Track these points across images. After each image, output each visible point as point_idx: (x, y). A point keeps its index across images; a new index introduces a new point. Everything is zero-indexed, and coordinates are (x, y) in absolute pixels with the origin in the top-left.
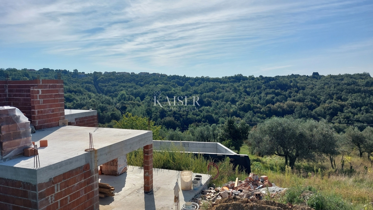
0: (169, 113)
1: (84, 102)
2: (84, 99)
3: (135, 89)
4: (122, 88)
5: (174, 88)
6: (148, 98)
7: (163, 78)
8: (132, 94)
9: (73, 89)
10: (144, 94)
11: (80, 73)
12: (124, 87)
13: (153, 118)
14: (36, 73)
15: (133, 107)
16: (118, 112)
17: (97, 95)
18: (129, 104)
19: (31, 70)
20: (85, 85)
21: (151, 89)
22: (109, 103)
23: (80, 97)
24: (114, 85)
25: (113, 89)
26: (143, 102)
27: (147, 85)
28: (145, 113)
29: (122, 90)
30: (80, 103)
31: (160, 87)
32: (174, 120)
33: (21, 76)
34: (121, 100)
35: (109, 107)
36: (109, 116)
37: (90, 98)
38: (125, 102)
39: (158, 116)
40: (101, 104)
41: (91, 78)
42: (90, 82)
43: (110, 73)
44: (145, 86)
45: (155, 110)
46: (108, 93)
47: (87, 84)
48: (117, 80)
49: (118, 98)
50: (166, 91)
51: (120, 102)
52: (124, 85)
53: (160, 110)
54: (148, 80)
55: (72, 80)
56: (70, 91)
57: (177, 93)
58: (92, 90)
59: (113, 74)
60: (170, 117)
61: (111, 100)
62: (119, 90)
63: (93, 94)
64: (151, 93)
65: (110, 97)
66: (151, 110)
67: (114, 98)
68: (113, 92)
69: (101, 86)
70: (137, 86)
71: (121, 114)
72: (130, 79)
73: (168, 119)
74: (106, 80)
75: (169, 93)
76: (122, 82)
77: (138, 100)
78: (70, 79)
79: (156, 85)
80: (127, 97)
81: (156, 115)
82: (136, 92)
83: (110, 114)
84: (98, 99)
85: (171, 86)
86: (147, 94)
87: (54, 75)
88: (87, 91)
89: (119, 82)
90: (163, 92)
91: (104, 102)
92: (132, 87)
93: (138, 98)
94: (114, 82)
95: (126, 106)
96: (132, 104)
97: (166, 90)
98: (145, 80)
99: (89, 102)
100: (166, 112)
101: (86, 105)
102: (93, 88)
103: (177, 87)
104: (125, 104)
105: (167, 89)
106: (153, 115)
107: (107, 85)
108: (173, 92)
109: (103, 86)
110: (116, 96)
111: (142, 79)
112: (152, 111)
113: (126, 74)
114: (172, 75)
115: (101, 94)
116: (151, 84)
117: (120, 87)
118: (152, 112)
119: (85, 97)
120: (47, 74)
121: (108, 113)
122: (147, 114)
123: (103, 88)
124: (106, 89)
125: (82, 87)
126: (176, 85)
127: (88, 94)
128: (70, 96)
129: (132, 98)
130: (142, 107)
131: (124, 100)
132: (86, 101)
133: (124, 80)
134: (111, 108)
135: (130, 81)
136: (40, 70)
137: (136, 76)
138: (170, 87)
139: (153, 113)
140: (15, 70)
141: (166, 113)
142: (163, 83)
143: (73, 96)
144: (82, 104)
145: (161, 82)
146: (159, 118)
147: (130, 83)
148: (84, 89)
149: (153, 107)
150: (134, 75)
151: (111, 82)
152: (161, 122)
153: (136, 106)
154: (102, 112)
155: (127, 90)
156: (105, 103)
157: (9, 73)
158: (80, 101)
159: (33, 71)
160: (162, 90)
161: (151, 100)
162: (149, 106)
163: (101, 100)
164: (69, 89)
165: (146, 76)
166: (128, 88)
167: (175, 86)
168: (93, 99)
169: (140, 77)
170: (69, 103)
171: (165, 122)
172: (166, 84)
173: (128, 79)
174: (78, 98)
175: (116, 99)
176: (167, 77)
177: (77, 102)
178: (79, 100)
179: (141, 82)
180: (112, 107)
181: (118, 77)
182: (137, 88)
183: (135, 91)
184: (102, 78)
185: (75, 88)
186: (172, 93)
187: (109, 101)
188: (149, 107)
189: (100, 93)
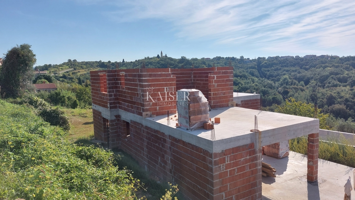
0: (339, 100)
1: (248, 86)
2: (248, 83)
3: (299, 74)
4: (285, 72)
5: (347, 72)
6: (313, 83)
7: (334, 60)
8: (296, 79)
9: (239, 74)
10: (309, 78)
11: (245, 59)
12: (287, 71)
13: (319, 104)
14: (211, 61)
15: (296, 91)
16: (279, 96)
17: (260, 79)
18: (291, 89)
19: (207, 59)
20: (249, 70)
21: (318, 73)
22: (271, 87)
23: (245, 81)
24: (277, 70)
25: (275, 73)
26: (307, 87)
27: (313, 69)
28: (309, 99)
29: (284, 74)
30: (245, 87)
31: (329, 70)
32: (345, 108)
33: (200, 64)
34: (283, 84)
35: (270, 91)
36: (270, 100)
37: (254, 82)
38: (288, 87)
39: (325, 103)
40: (263, 88)
41: (255, 63)
42: (254, 67)
43: (273, 58)
44: (310, 69)
45: (321, 96)
46: (270, 77)
47: (251, 69)
48: (280, 65)
49: (280, 82)
50: (336, 75)
51: (282, 86)
52: (287, 69)
53: (327, 96)
54: (315, 63)
55: (238, 65)
56: (236, 76)
57: (352, 77)
58: (256, 75)
59: (276, 59)
60: (341, 104)
61: (273, 84)
62: (281, 75)
63: (256, 78)
64: (317, 77)
65: (272, 81)
66: (316, 96)
67: (276, 82)
68: (275, 77)
69: (264, 71)
70: (301, 70)
71: (282, 98)
72: (294, 62)
73: (337, 106)
74: (269, 65)
75: (340, 77)
76: (285, 66)
77: (302, 84)
78: (237, 65)
79: (324, 69)
80: (290, 81)
81: (322, 101)
82: (300, 77)
83: (271, 98)
84: (261, 83)
85: (344, 69)
86: (312, 78)
87: (224, 62)
88: (251, 76)
89: (282, 66)
90: (333, 76)
91: (266, 86)
92: (296, 71)
93: (302, 82)
94: (278, 66)
95: (289, 90)
96: (295, 88)
97: (337, 74)
98: (311, 63)
99: (252, 86)
100: (335, 98)
101: (249, 89)
102: (256, 72)
103: (351, 70)
104: (287, 88)
105: (339, 72)
106: (318, 102)
107: (270, 70)
108: (346, 75)
109: (266, 71)
110: (278, 80)
111: (307, 63)
112: (318, 96)
113: (290, 58)
114: (346, 56)
115: (264, 78)
116: (318, 67)
117: (283, 71)
118: (317, 98)
119: (249, 81)
120: (219, 61)
121: (270, 97)
122: (311, 99)
123: (266, 72)
124: (268, 73)
125: (247, 72)
126: (351, 67)
127: (252, 79)
128: (236, 80)
129: (296, 82)
130: (306, 92)
131: (287, 85)
132: (249, 85)
133: (287, 64)
134: (273, 92)
135: (294, 65)
136: (214, 59)
137: (300, 60)
138: (341, 70)
139: (318, 99)
140: (196, 59)
141: (335, 100)
142: (333, 66)
143: (239, 80)
144: (246, 87)
145: (330, 65)
146: (325, 105)
147: (294, 67)
148: (248, 74)
149: (319, 92)
150: (299, 59)
151: (274, 67)
152: (329, 110)
153: (299, 91)
154: (264, 96)
155: (290, 74)
156: (267, 87)
157: (192, 62)
158: (245, 85)
159: (209, 60)
160: (331, 73)
161: (316, 85)
162: (314, 91)
163: (264, 84)
164: (236, 74)
165: (312, 59)
166: (291, 72)
167: (349, 69)
168: (256, 83)
169: (305, 60)
170: (236, 87)
171: (333, 109)
172: (337, 67)
173: (292, 63)
174: (242, 82)
175: (278, 83)
176: (338, 59)
177: (242, 86)
178: (243, 83)
179: (306, 65)
180: (274, 91)
181: (281, 61)
182: (301, 71)
183: (298, 75)
184: (266, 63)
185: (241, 73)
186: (344, 77)
187: (271, 85)
188: (314, 93)
189: (262, 78)
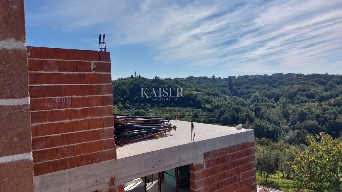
0: (310, 115)
1: (221, 104)
2: (221, 101)
3: (268, 91)
4: (255, 90)
5: (313, 88)
6: (283, 100)
7: (300, 77)
8: (266, 96)
9: (211, 92)
10: (278, 95)
11: (217, 78)
12: (257, 89)
13: (291, 121)
14: (184, 81)
15: (267, 108)
16: (252, 114)
17: (231, 97)
18: (263, 106)
20: (221, 89)
21: (286, 90)
22: (243, 105)
23: (217, 99)
24: (247, 88)
25: (246, 91)
26: (278, 104)
27: (281, 86)
28: (281, 115)
29: (255, 92)
30: (217, 105)
31: (296, 87)
32: (318, 124)
33: (173, 83)
34: (254, 101)
35: (243, 108)
36: (243, 117)
37: (226, 101)
38: (259, 104)
39: (297, 119)
40: (236, 106)
41: (226, 82)
42: (226, 86)
43: (243, 76)
44: (279, 87)
45: (292, 113)
46: (242, 95)
47: (223, 88)
48: (250, 83)
49: (251, 100)
50: (304, 92)
51: (254, 104)
52: (257, 87)
53: (299, 112)
54: (282, 81)
55: (210, 84)
56: (209, 94)
57: (319, 93)
58: (227, 93)
59: (246, 77)
60: (313, 120)
61: (245, 102)
62: (252, 92)
63: (228, 96)
64: (286, 94)
65: (243, 98)
66: (287, 112)
67: (247, 100)
68: (246, 95)
69: (235, 89)
70: (270, 88)
71: (255, 115)
72: (262, 80)
73: (309, 122)
74: (239, 83)
75: (307, 93)
76: (255, 84)
77: (272, 101)
78: (209, 84)
79: (291, 86)
80: (261, 99)
81: (294, 117)
82: (270, 94)
83: (244, 116)
84: (233, 101)
85: (310, 85)
86: (281, 95)
87: (196, 81)
88: (223, 94)
89: (251, 85)
90: (301, 92)
91: (239, 103)
92: (265, 88)
93: (273, 99)
94: (248, 85)
95: (260, 107)
96: (266, 105)
97: (304, 90)
98: (279, 81)
99: (225, 104)
100: (306, 114)
101: (222, 107)
102: (228, 91)
103: (317, 86)
104: (259, 105)
105: (306, 89)
106: (290, 118)
107: (241, 88)
108: (313, 92)
109: (237, 89)
110: (249, 97)
111: (275, 80)
112: (289, 113)
113: (259, 76)
115: (235, 96)
116: (286, 85)
117: (253, 89)
118: (289, 114)
119: (221, 99)
120: (192, 81)
121: (242, 114)
122: (283, 116)
123: (237, 90)
124: (239, 91)
125: (219, 90)
126: (316, 84)
127: (224, 97)
128: (209, 98)
129: (266, 100)
130: (277, 109)
131: (258, 102)
132: (222, 103)
133: (257, 82)
134: (246, 110)
135: (263, 83)
136: (187, 78)
137: (269, 78)
138: (308, 87)
139: (290, 116)
140: (169, 79)
141: (307, 116)
142: (300, 83)
143: (211, 98)
144: (219, 105)
145: (297, 82)
146: (297, 121)
147: (263, 85)
148: (220, 92)
149: (290, 109)
150: (267, 77)
151: (244, 85)
152: (301, 126)
153: (271, 108)
154: (237, 113)
155: (260, 92)
156: (239, 105)
157: (166, 82)
158: (217, 103)
159: (182, 80)
160: (299, 90)
161: (286, 101)
162: (284, 107)
163: (236, 101)
164: (208, 92)
165: (280, 77)
166: (261, 89)
167: (315, 86)
168: (228, 101)
169: (273, 78)
170: (208, 105)
171: (306, 125)
172: (303, 84)
173: (261, 81)
174: (215, 100)
175: (250, 101)
176: (304, 76)
177: (214, 104)
178: (216, 102)
179: (274, 83)
180: (246, 108)
181: (251, 80)
182: (270, 89)
183: (268, 92)
184: (236, 82)
185: (213, 92)
186: (311, 93)
187: (243, 102)
188: (285, 109)
189: (234, 96)
